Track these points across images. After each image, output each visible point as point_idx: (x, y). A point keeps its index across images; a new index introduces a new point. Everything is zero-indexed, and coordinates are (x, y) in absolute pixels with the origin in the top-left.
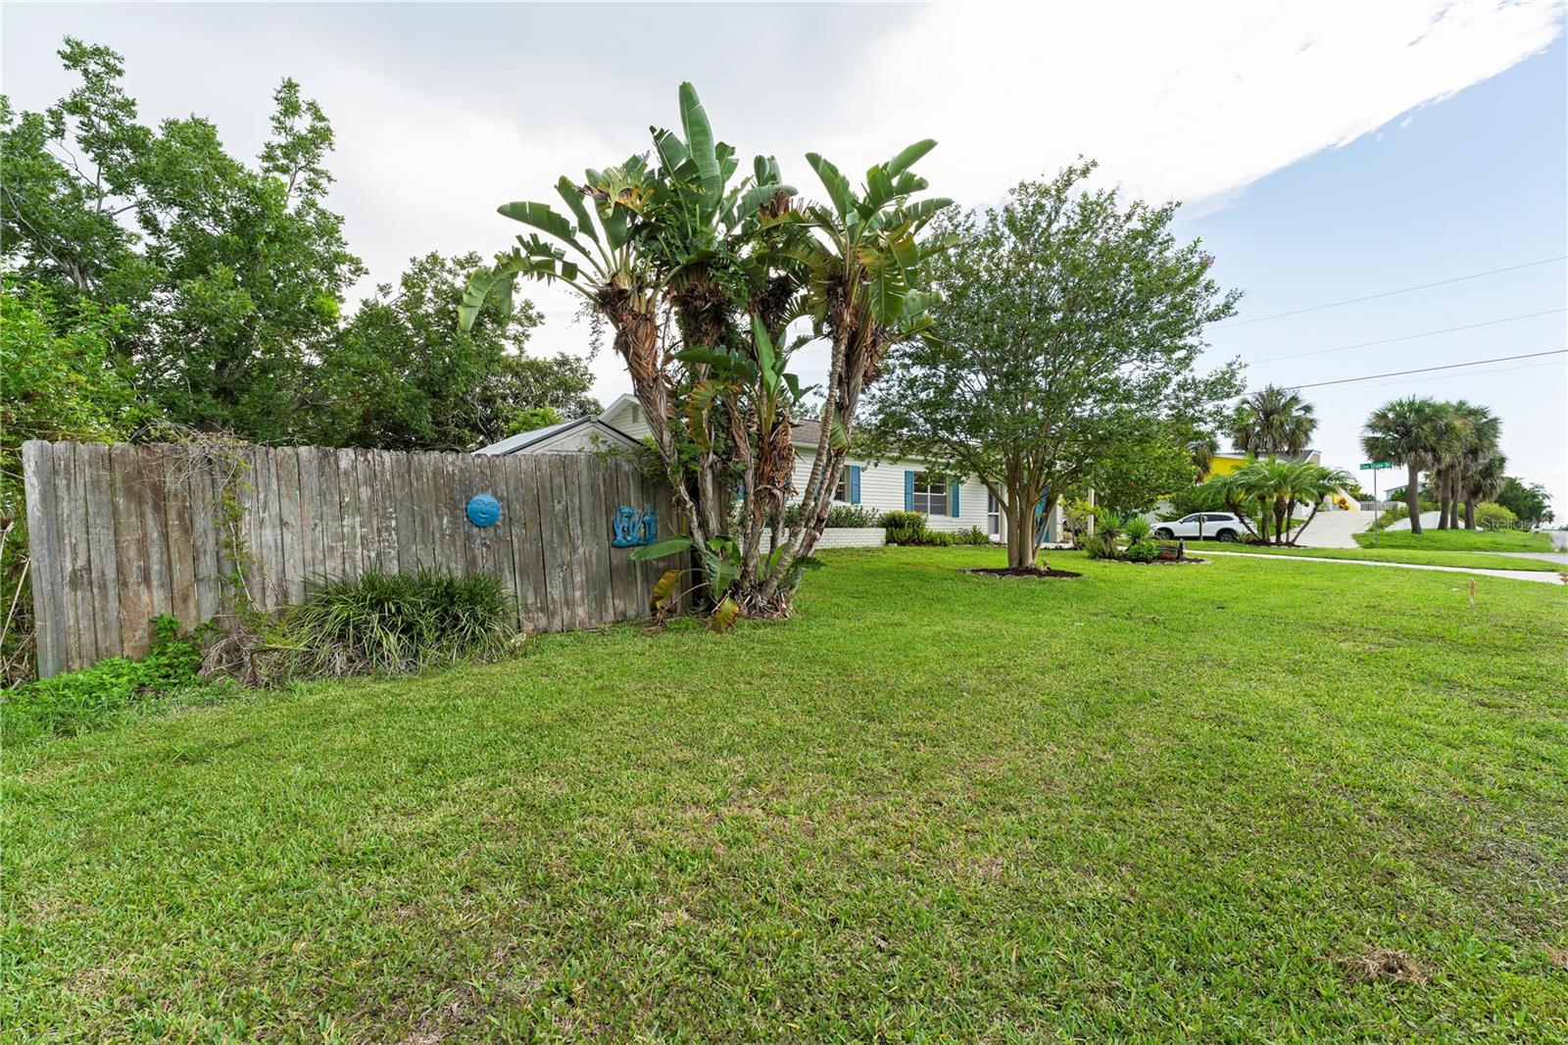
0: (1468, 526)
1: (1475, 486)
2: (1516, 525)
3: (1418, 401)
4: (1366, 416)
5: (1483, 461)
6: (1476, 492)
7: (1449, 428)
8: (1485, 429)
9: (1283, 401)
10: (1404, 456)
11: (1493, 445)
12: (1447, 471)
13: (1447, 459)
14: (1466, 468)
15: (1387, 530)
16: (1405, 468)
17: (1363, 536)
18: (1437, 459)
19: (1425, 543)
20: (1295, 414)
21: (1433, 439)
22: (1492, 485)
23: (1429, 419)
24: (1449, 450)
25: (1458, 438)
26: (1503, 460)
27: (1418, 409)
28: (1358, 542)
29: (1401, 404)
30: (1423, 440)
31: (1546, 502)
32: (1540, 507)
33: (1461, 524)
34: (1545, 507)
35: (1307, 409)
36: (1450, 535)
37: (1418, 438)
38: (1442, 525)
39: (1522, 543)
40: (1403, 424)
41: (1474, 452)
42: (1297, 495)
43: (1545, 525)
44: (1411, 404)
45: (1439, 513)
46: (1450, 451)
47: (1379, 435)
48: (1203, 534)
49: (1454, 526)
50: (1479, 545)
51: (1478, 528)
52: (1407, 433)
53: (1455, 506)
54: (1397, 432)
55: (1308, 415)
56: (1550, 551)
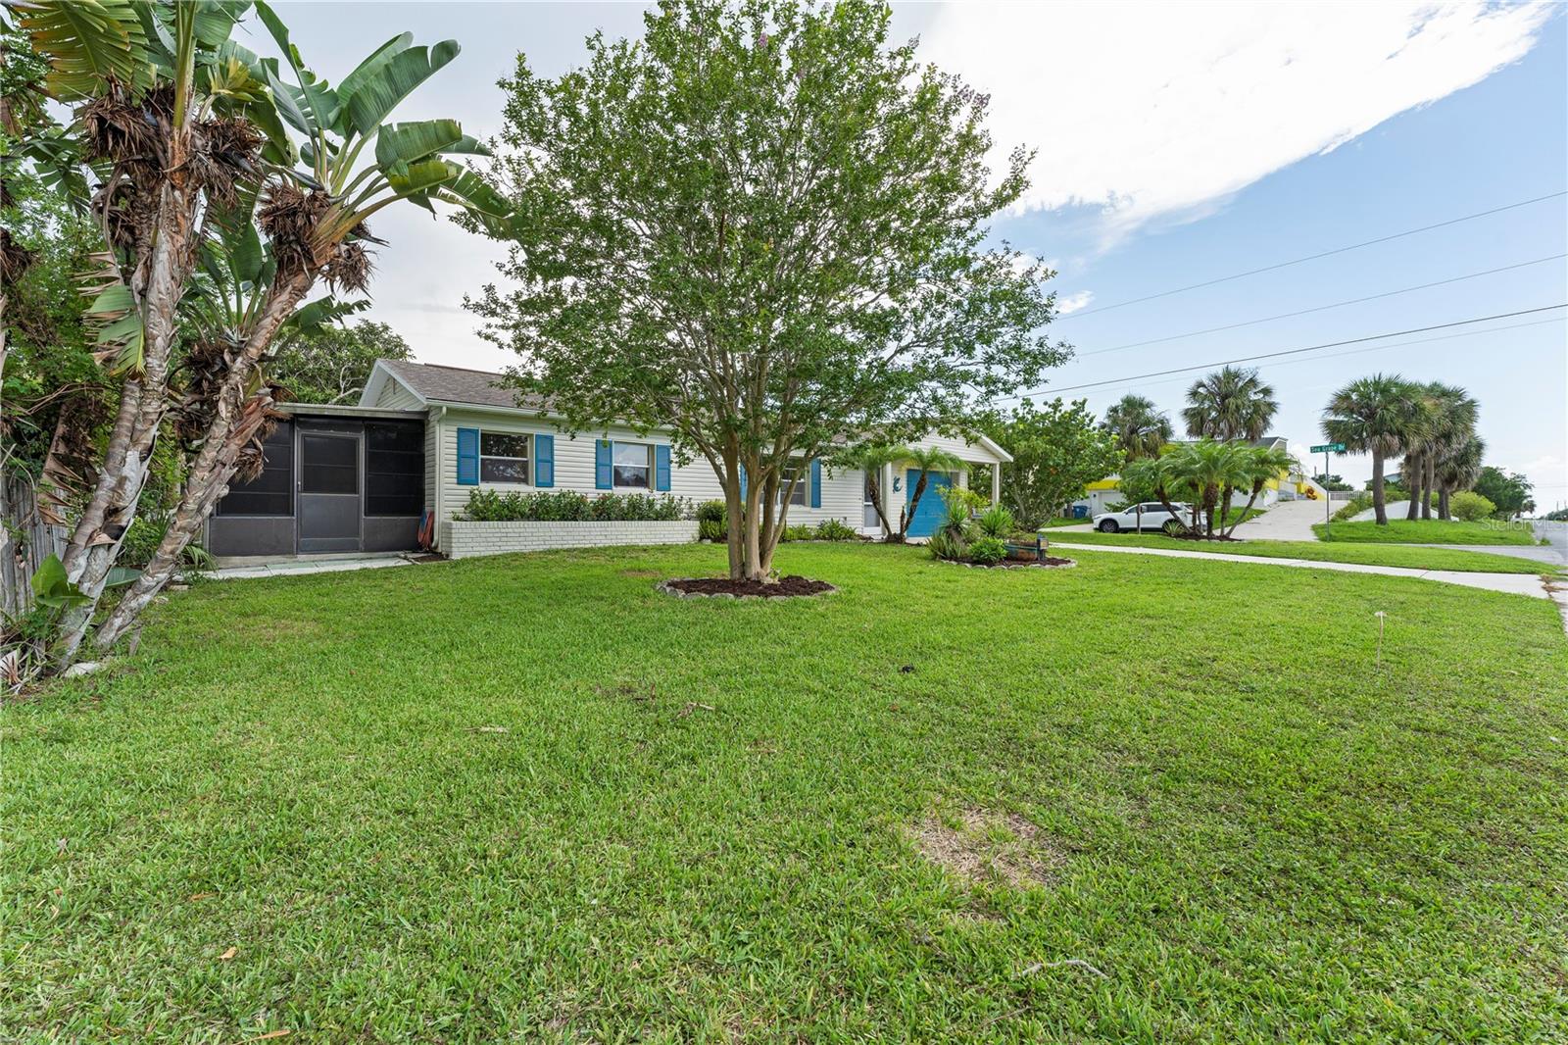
0: (1442, 516)
1: (1450, 474)
2: (1494, 515)
3: (1384, 379)
4: (1327, 399)
5: (1458, 445)
6: (1450, 480)
7: (1418, 409)
8: (1459, 410)
9: (1240, 384)
10: (1368, 440)
11: (1468, 429)
12: (1417, 457)
13: (1415, 443)
14: (1438, 454)
15: (1351, 520)
16: (1370, 454)
17: (1323, 527)
18: (1405, 444)
19: (1391, 534)
20: (1253, 397)
21: (1399, 421)
22: (1468, 473)
23: (1396, 400)
24: (1417, 432)
25: (1428, 420)
26: (1480, 446)
27: (1382, 387)
28: (1317, 533)
29: (1365, 384)
30: (1388, 422)
31: (1528, 492)
32: (1521, 496)
33: (1434, 514)
34: (1526, 497)
35: (1267, 392)
36: (1420, 526)
37: (1383, 420)
38: (1412, 515)
39: (1498, 535)
40: (1368, 406)
41: (1447, 436)
42: (1235, 482)
43: (1526, 515)
44: (1377, 383)
45: (1409, 502)
46: (1419, 434)
47: (1341, 418)
48: (1141, 526)
49: (1426, 516)
50: (1451, 537)
51: (1453, 518)
52: (1371, 416)
53: (1427, 495)
54: (1361, 414)
55: (1267, 399)
56: (1529, 543)
